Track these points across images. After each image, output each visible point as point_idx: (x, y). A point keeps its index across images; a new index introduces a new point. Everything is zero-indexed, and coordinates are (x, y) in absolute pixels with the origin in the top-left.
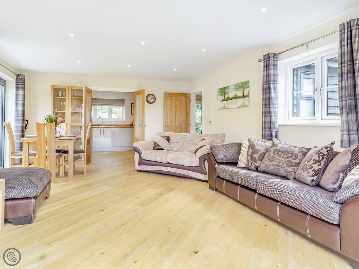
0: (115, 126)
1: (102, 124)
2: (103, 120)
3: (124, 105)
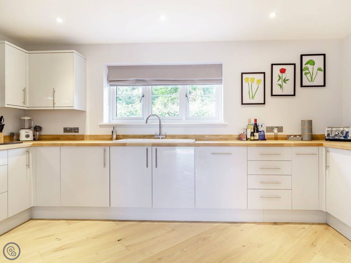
2: (162, 123)
3: (221, 81)
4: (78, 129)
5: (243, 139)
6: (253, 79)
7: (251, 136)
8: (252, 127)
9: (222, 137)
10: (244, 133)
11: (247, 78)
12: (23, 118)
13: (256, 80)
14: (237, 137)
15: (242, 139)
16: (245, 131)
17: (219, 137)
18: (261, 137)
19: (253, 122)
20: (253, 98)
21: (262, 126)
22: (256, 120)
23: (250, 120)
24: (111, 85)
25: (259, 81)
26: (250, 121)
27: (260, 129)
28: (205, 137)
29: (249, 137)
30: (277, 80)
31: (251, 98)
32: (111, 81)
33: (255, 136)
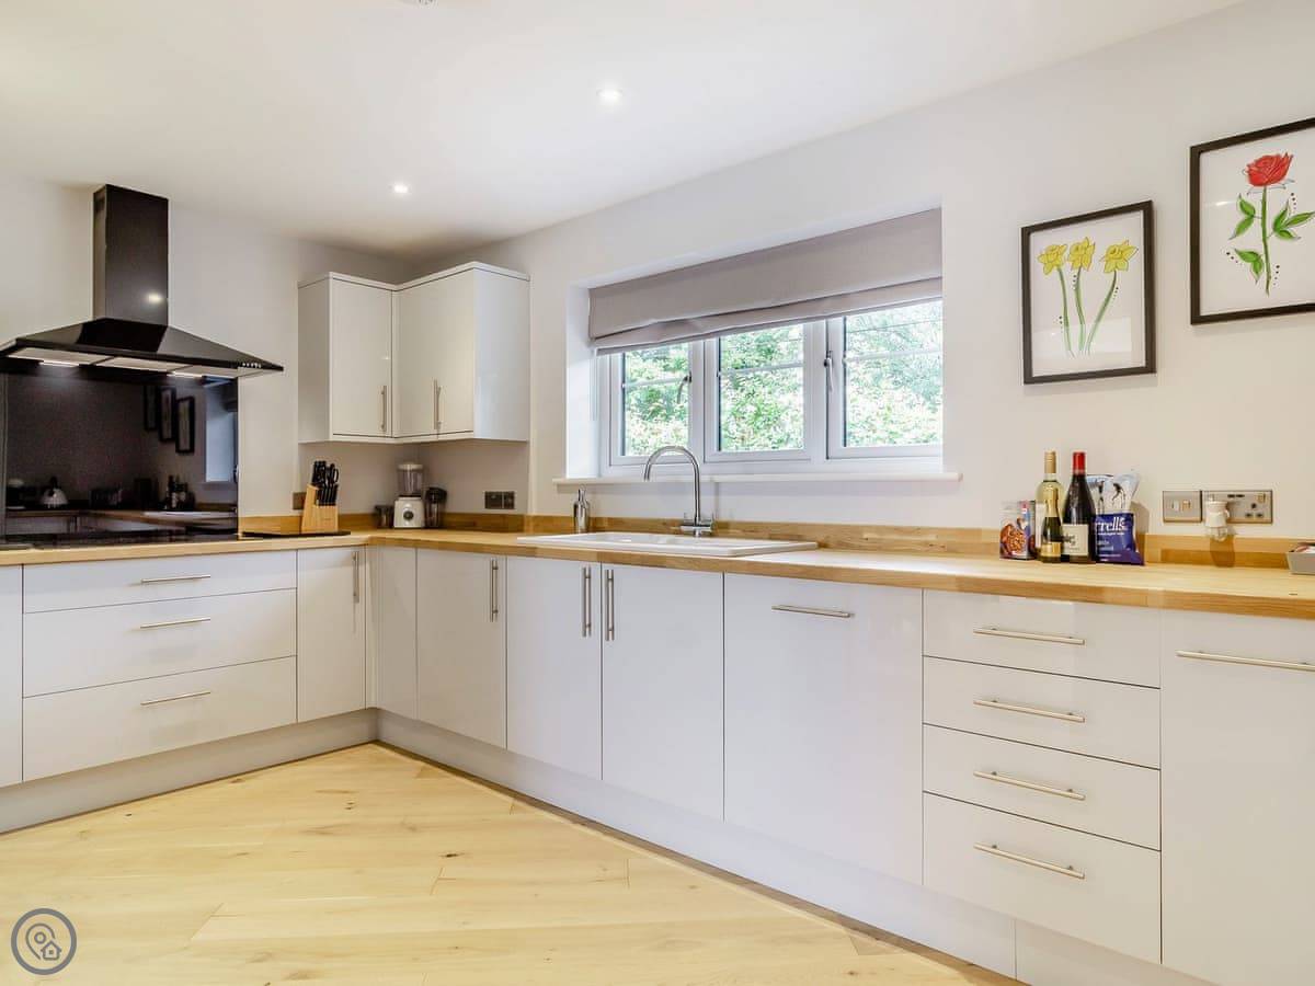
4: (511, 496)
5: (1014, 553)
6: (1082, 253)
9: (931, 538)
10: (1018, 522)
11: (1055, 251)
12: (402, 467)
13: (1101, 251)
15: (1010, 554)
16: (1025, 512)
17: (923, 538)
18: (1112, 549)
20: (1085, 343)
21: (1118, 488)
22: (1080, 459)
23: (1050, 456)
24: (600, 351)
25: (1116, 254)
26: (1052, 460)
27: (1104, 507)
28: (865, 536)
30: (1232, 232)
32: (600, 338)
33: (1068, 540)
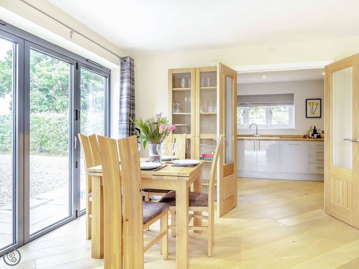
0: (279, 138)
1: (257, 134)
2: (258, 129)
3: (292, 104)
5: (307, 138)
6: (313, 103)
7: (312, 136)
8: (313, 131)
11: (310, 102)
13: (315, 103)
14: (303, 137)
16: (308, 133)
18: (318, 137)
19: (313, 128)
20: (313, 114)
21: (319, 130)
22: (315, 127)
25: (317, 104)
26: (311, 127)
27: (318, 132)
29: (310, 136)
31: (312, 113)
33: (315, 136)
